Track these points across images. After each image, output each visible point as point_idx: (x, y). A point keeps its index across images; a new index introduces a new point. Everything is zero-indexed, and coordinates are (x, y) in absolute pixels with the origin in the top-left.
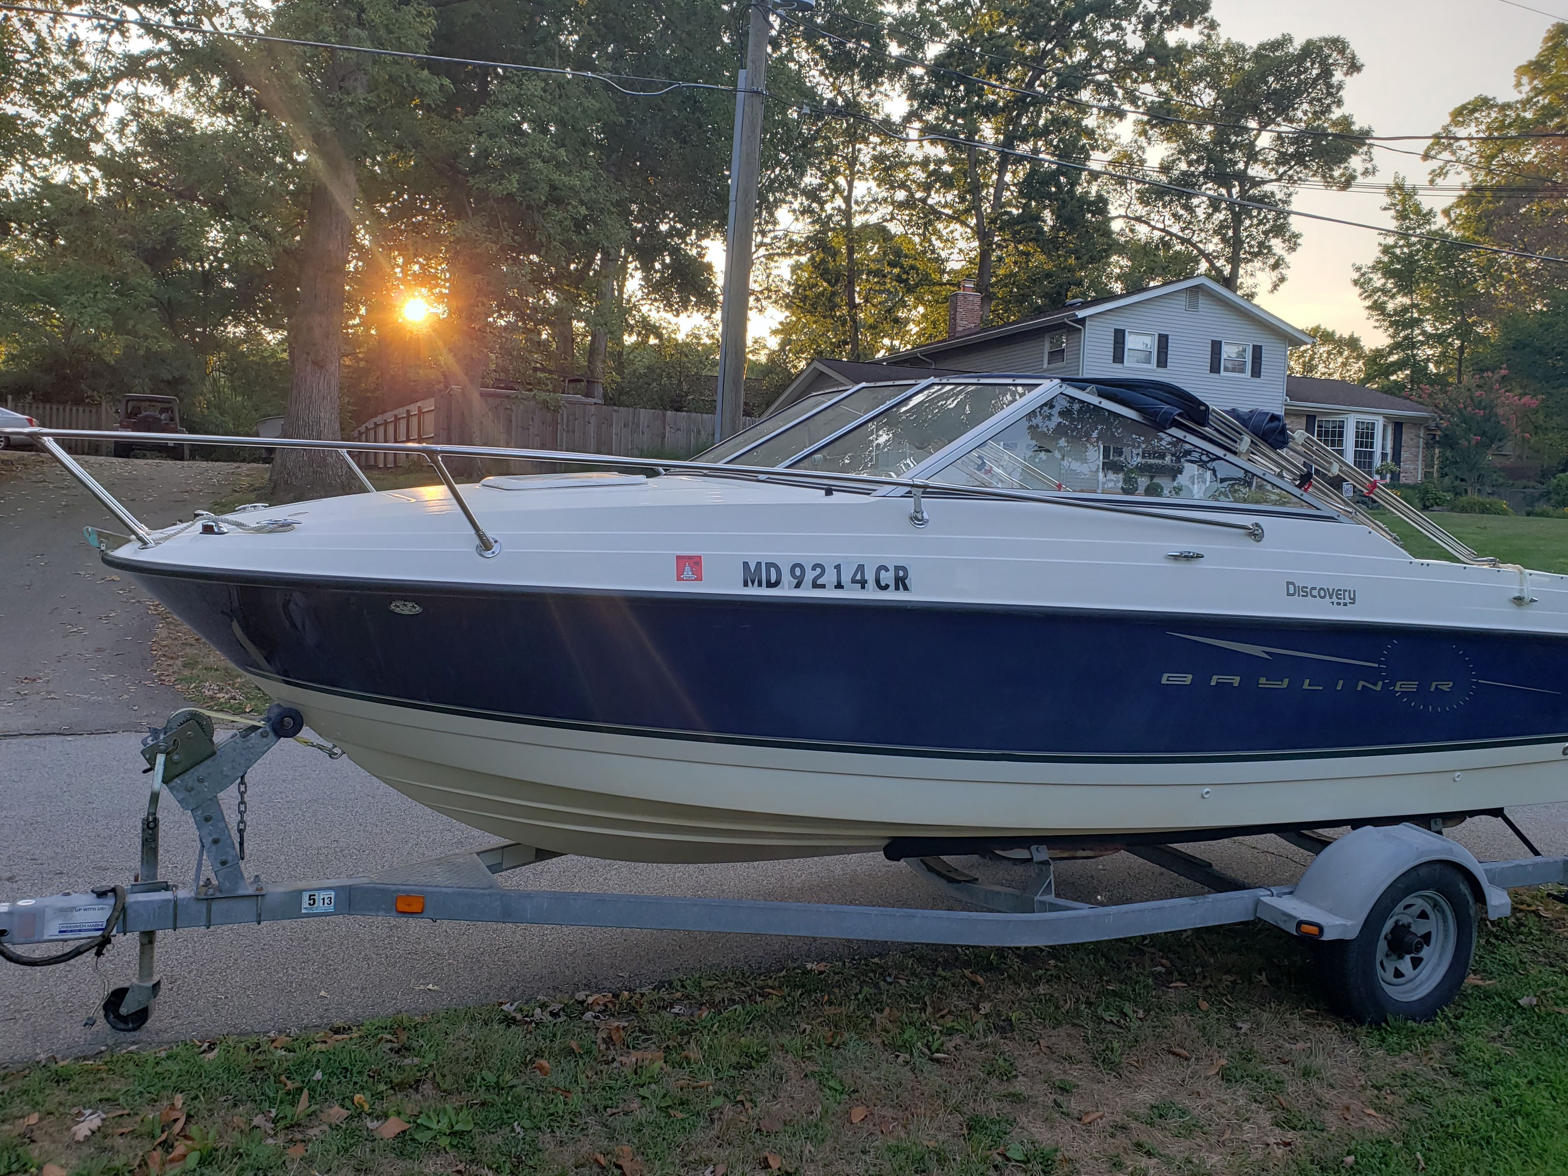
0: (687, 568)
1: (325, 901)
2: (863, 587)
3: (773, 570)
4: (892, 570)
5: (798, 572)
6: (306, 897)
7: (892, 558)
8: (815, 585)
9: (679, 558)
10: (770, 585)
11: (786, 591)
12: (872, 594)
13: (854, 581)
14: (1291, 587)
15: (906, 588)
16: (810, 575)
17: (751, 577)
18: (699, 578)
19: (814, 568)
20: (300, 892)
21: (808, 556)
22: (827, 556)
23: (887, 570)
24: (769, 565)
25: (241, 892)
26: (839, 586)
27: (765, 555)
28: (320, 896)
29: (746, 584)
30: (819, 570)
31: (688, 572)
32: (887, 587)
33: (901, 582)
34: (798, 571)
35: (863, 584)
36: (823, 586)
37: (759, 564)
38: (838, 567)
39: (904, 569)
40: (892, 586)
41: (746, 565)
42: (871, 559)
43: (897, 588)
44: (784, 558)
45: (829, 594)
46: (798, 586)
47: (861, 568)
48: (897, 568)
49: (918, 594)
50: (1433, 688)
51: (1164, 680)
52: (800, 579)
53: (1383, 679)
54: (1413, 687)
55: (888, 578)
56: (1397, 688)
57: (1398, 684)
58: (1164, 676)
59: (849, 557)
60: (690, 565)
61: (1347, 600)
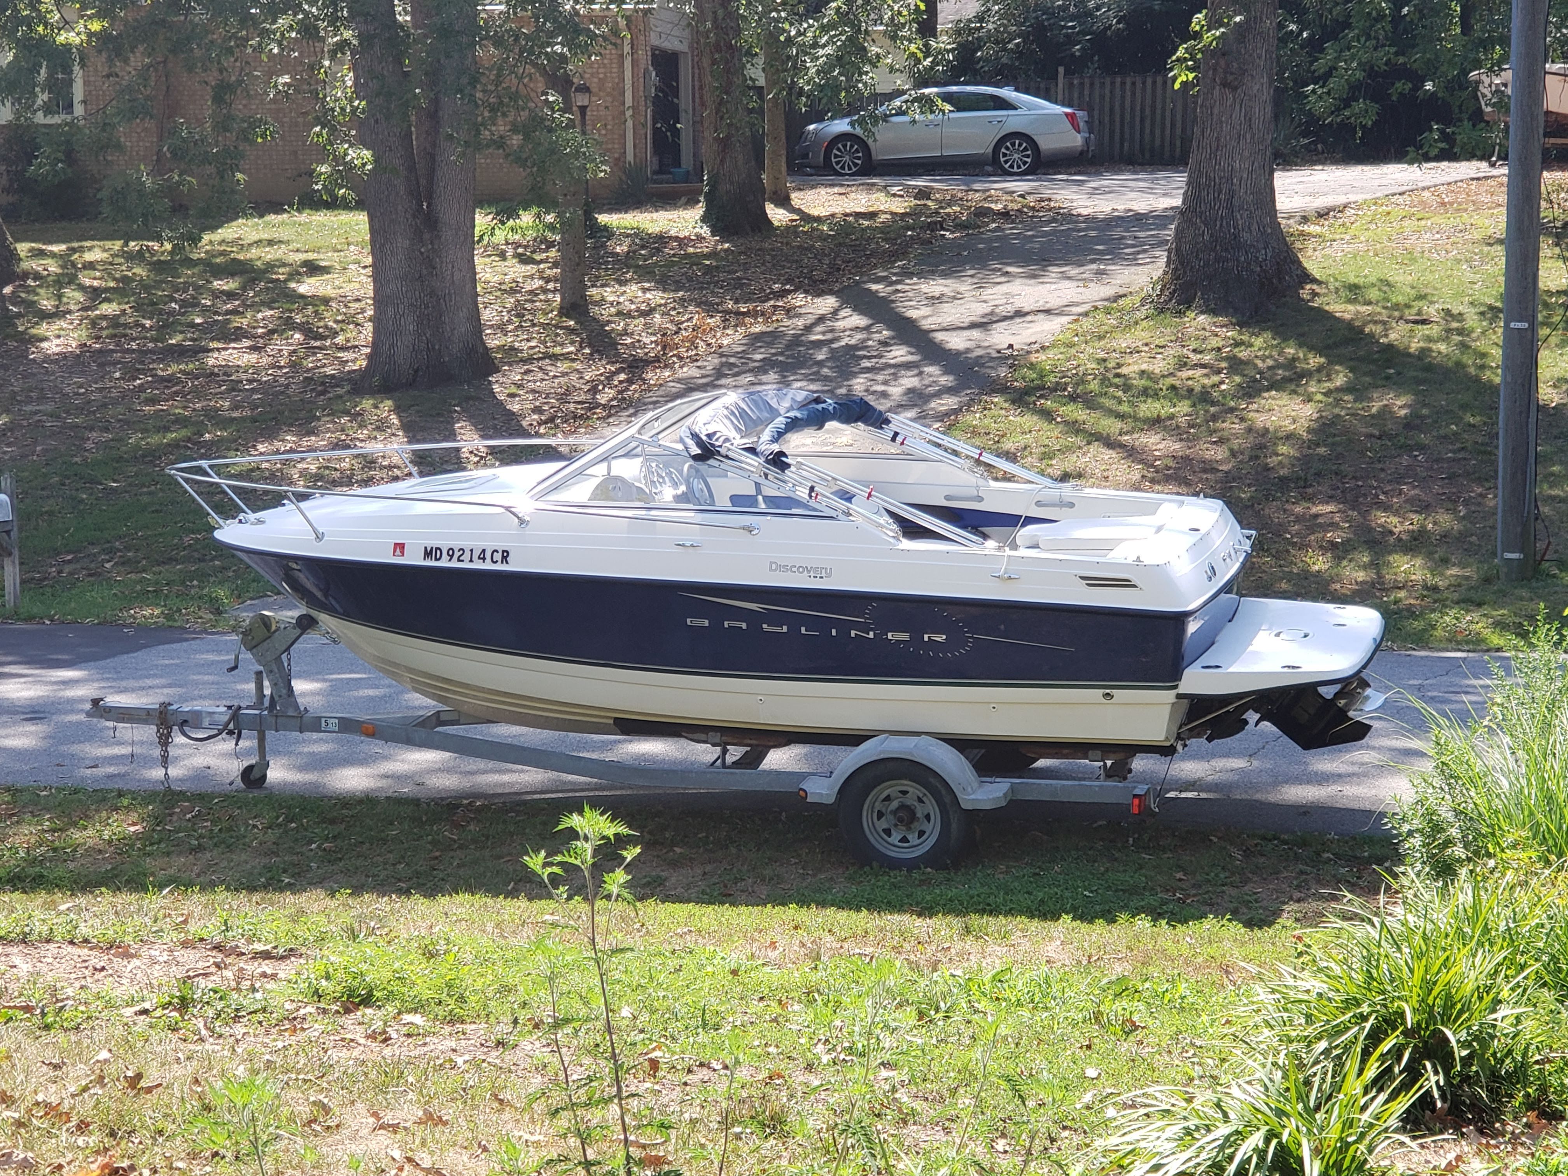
0: (398, 549)
1: (333, 724)
2: (484, 562)
3: (438, 552)
4: (500, 553)
6: (323, 720)
7: (501, 546)
8: (459, 560)
9: (395, 543)
10: (436, 559)
11: (444, 563)
12: (488, 566)
13: (479, 558)
14: (774, 566)
15: (507, 563)
16: (457, 554)
17: (428, 553)
18: (403, 555)
19: (459, 551)
20: (320, 718)
21: (456, 544)
22: (466, 544)
23: (498, 552)
24: (437, 549)
25: (290, 714)
26: (471, 561)
27: (435, 543)
28: (330, 721)
29: (425, 559)
30: (461, 552)
31: (398, 552)
32: (496, 562)
33: (504, 559)
34: (451, 553)
35: (484, 559)
36: (463, 561)
37: (432, 548)
38: (472, 550)
39: (507, 552)
40: (500, 561)
41: (426, 548)
42: (490, 545)
43: (502, 563)
44: (445, 544)
45: (466, 565)
46: (450, 560)
47: (484, 551)
48: (503, 551)
49: (513, 566)
50: (926, 639)
51: (689, 623)
52: (452, 556)
53: (872, 629)
54: (904, 636)
55: (498, 557)
56: (890, 637)
57: (890, 635)
58: (688, 620)
59: (478, 545)
60: (400, 547)
61: (823, 575)
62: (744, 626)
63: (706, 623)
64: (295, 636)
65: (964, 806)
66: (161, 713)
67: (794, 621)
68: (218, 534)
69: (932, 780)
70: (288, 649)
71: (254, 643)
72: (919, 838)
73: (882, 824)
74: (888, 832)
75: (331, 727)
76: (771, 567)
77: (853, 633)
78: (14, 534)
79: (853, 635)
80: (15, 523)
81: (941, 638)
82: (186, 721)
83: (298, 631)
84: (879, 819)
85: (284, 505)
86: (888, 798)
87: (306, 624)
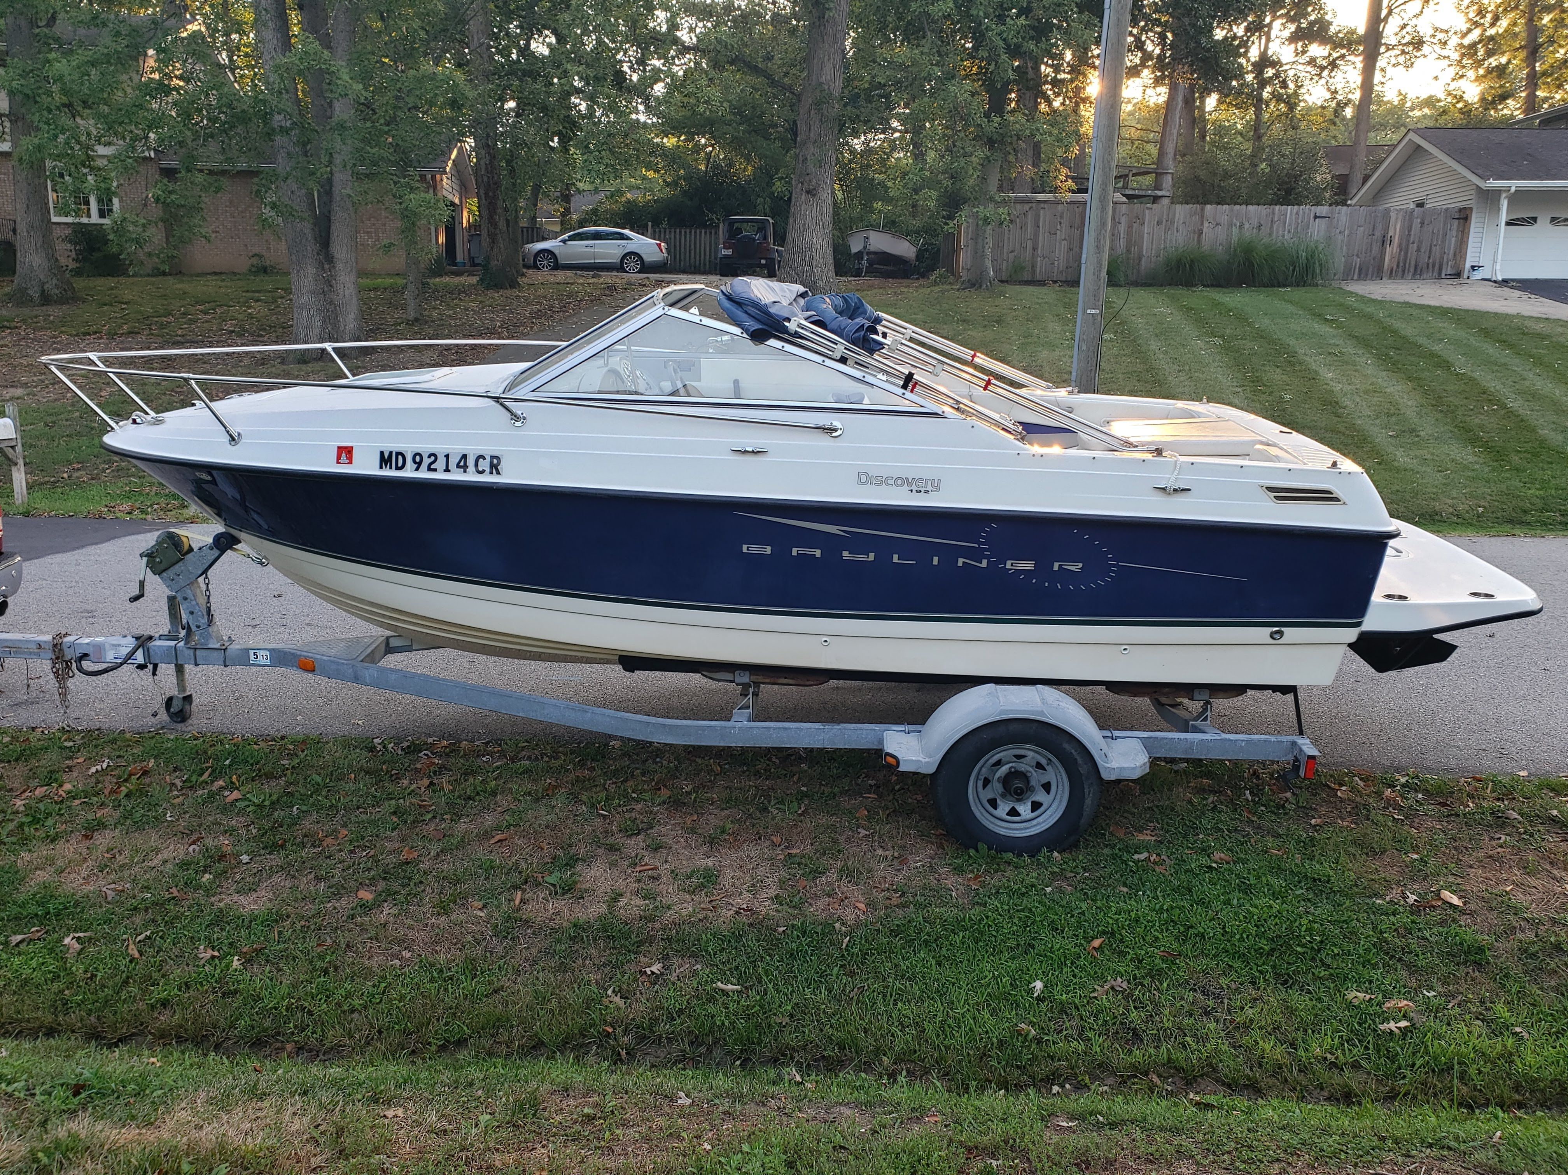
0: (344, 455)
1: (263, 657)
2: (465, 471)
3: (400, 457)
4: (488, 459)
5: (418, 459)
6: (251, 652)
7: (488, 450)
8: (430, 469)
9: (339, 448)
10: (397, 468)
11: (409, 473)
12: (471, 477)
13: (458, 466)
14: (863, 479)
15: (498, 473)
16: (426, 461)
17: (385, 460)
18: (351, 463)
19: (429, 457)
20: (248, 650)
21: (425, 448)
22: (440, 448)
23: (484, 459)
24: (398, 454)
25: (211, 646)
26: (447, 470)
27: (395, 446)
28: (260, 653)
29: (381, 467)
30: (433, 458)
31: (344, 458)
32: (483, 472)
33: (495, 468)
35: (465, 468)
36: (435, 470)
37: (391, 453)
38: (447, 456)
39: (497, 458)
40: (488, 470)
41: (382, 453)
42: (472, 450)
43: (491, 473)
44: (409, 448)
45: (440, 476)
46: (417, 469)
47: (464, 457)
48: (492, 457)
49: (509, 477)
50: (1056, 568)
51: (745, 550)
52: (419, 465)
53: (988, 557)
54: (1029, 565)
55: (484, 465)
56: (1008, 566)
57: (1009, 563)
58: (745, 547)
59: (456, 449)
60: (345, 453)
61: (929, 488)
62: (818, 553)
63: (768, 550)
64: (213, 557)
65: (1105, 776)
66: (55, 646)
67: (883, 547)
68: (108, 439)
69: (1066, 746)
70: (205, 572)
71: (162, 567)
72: (1033, 811)
73: (987, 794)
74: (993, 803)
75: (261, 660)
76: (859, 478)
77: (960, 562)
78: (19, 448)
79: (960, 564)
80: (19, 441)
81: (1075, 567)
82: (86, 655)
83: (216, 552)
84: (984, 787)
85: (194, 405)
86: (999, 763)
87: (224, 543)
